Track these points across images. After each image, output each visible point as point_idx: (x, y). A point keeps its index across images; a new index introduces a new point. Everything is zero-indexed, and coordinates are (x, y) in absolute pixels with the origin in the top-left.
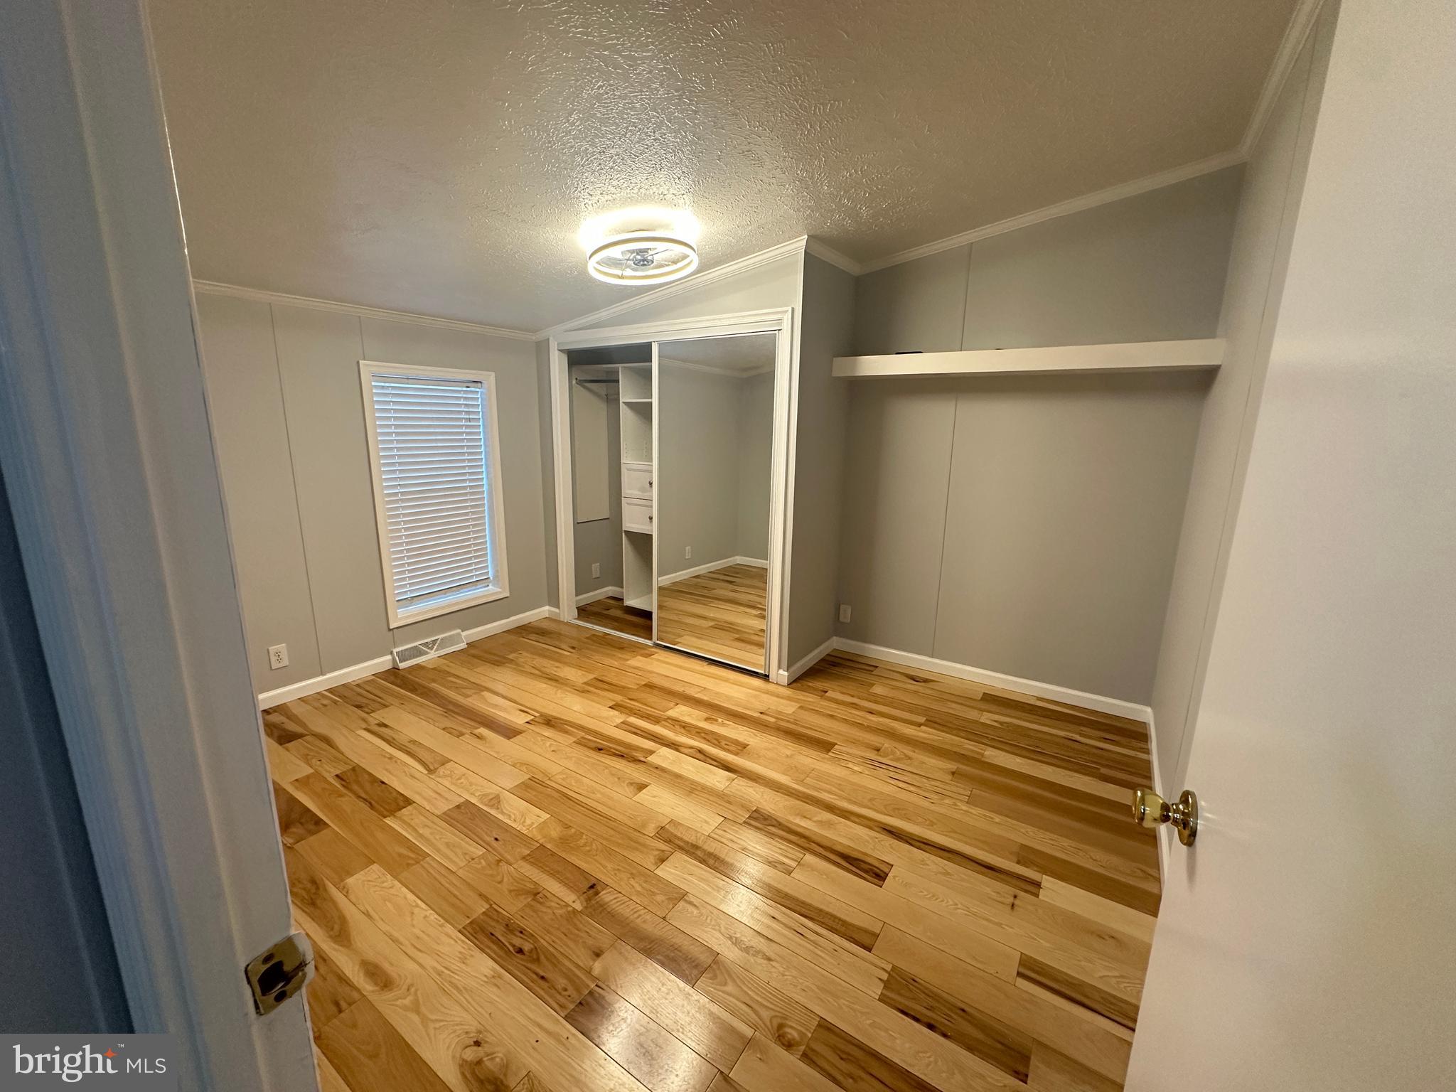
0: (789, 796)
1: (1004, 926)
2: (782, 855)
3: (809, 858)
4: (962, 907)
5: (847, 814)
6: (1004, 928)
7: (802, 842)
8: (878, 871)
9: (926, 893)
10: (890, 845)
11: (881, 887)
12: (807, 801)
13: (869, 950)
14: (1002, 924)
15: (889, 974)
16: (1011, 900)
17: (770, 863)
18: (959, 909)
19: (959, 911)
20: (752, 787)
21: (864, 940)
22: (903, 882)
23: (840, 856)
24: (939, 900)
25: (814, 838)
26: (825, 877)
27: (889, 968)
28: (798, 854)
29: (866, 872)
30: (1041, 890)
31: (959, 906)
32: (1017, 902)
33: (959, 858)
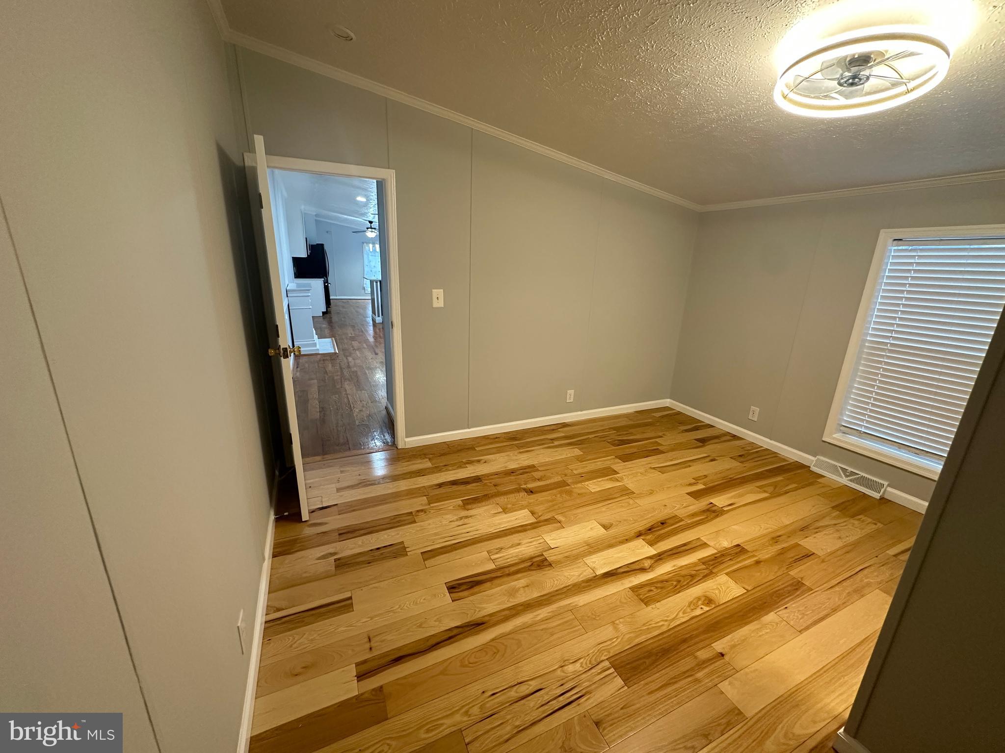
0: (557, 591)
1: (369, 619)
2: (504, 556)
3: (492, 566)
4: (397, 610)
5: (514, 612)
6: (368, 618)
7: (507, 571)
8: (455, 591)
9: (422, 600)
10: (468, 614)
11: (445, 583)
12: (545, 597)
13: (421, 553)
14: (371, 620)
15: (407, 552)
16: (373, 644)
17: (502, 549)
18: (398, 608)
19: (398, 606)
20: (579, 575)
21: (429, 555)
22: (438, 596)
23: (481, 581)
24: (412, 603)
25: (505, 579)
26: (473, 564)
27: (408, 553)
28: (501, 563)
29: (460, 585)
30: (355, 675)
31: (399, 610)
32: (368, 646)
33: (423, 647)
